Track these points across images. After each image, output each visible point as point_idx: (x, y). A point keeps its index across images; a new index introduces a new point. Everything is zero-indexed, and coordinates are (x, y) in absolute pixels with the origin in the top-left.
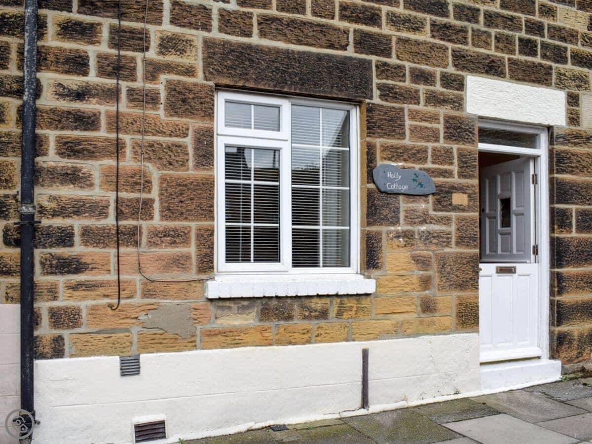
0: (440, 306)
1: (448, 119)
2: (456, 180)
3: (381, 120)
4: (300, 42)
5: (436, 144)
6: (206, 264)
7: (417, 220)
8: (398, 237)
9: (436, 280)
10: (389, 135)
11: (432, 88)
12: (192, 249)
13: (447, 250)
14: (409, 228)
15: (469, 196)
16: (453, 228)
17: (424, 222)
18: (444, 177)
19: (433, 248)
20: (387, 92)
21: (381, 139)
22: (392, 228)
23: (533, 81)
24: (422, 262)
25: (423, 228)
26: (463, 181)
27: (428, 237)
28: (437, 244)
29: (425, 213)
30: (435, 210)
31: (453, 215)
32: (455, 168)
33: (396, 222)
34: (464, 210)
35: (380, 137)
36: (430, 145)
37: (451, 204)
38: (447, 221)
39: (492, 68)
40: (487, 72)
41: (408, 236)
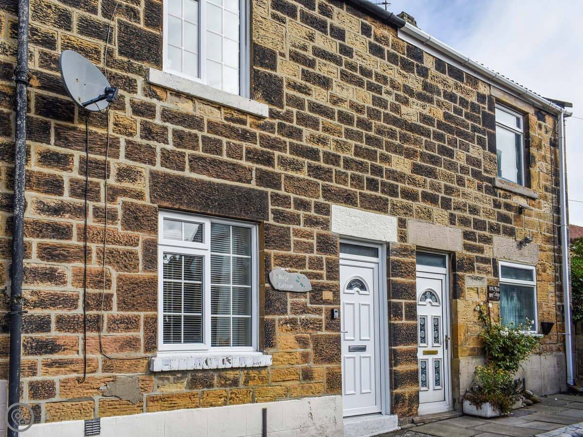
0: (315, 375)
1: (319, 236)
2: (325, 281)
3: (274, 236)
4: (218, 177)
5: (312, 255)
6: (151, 346)
7: (299, 311)
8: (286, 323)
9: (312, 356)
10: (281, 248)
11: (308, 213)
12: (141, 334)
13: (319, 333)
14: (294, 316)
15: (334, 293)
16: (323, 317)
17: (303, 312)
18: (317, 279)
19: (310, 331)
20: (279, 216)
21: (275, 251)
22: (282, 317)
23: (376, 210)
24: (303, 342)
25: (303, 317)
26: (330, 282)
27: (306, 324)
28: (312, 329)
29: (304, 305)
30: (311, 303)
31: (323, 306)
32: (324, 272)
33: (284, 312)
34: (330, 303)
35: (274, 249)
36: (307, 255)
37: (322, 299)
38: (319, 311)
39: (348, 200)
40: (345, 202)
41: (293, 322)
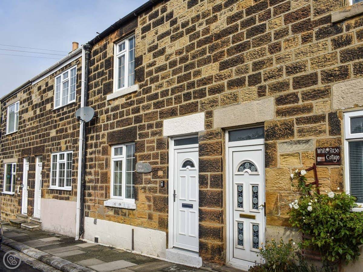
0: (153, 217)
1: (158, 140)
2: (159, 165)
3: (139, 146)
5: (154, 152)
7: (147, 182)
8: (142, 189)
9: (152, 207)
10: (141, 151)
11: (153, 130)
12: (104, 192)
13: (156, 195)
14: (145, 185)
15: (163, 172)
16: (158, 186)
17: (149, 183)
18: (156, 164)
20: (141, 136)
21: (139, 153)
22: (141, 186)
23: (190, 112)
24: (148, 199)
25: (149, 186)
26: (162, 165)
27: (150, 189)
28: (153, 192)
29: (150, 179)
30: (152, 178)
31: (158, 180)
32: (159, 160)
33: (141, 184)
34: (161, 178)
36: (152, 152)
37: (157, 176)
38: (155, 182)
39: (173, 113)
40: (171, 116)
41: (144, 188)
